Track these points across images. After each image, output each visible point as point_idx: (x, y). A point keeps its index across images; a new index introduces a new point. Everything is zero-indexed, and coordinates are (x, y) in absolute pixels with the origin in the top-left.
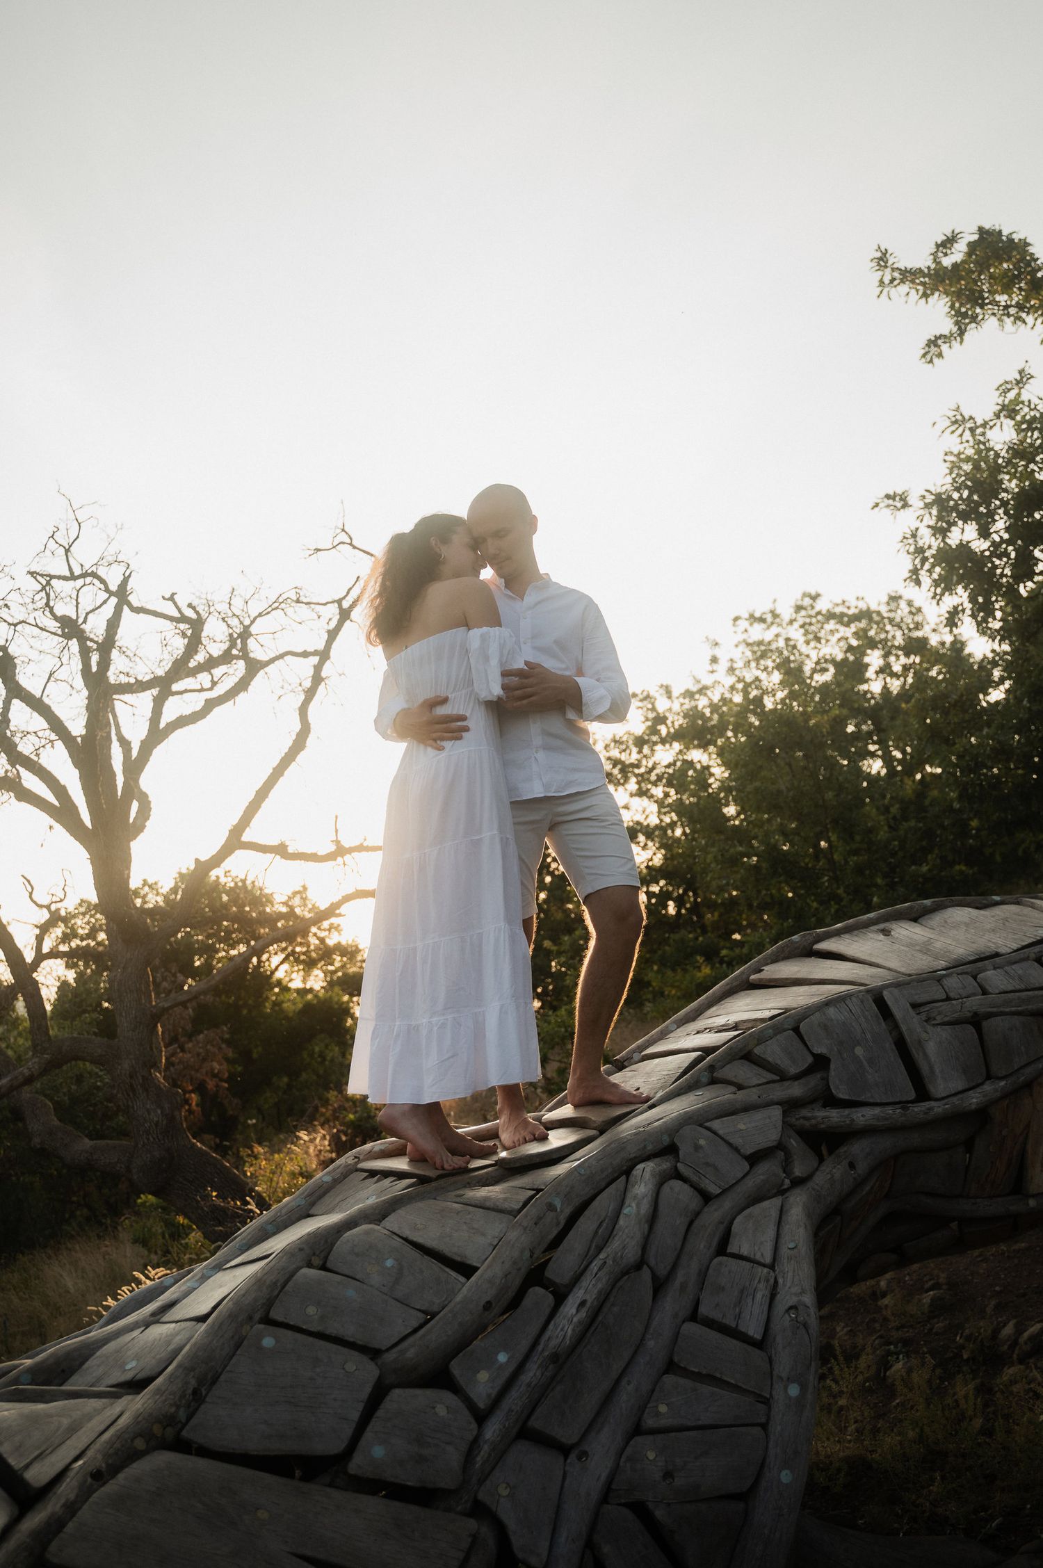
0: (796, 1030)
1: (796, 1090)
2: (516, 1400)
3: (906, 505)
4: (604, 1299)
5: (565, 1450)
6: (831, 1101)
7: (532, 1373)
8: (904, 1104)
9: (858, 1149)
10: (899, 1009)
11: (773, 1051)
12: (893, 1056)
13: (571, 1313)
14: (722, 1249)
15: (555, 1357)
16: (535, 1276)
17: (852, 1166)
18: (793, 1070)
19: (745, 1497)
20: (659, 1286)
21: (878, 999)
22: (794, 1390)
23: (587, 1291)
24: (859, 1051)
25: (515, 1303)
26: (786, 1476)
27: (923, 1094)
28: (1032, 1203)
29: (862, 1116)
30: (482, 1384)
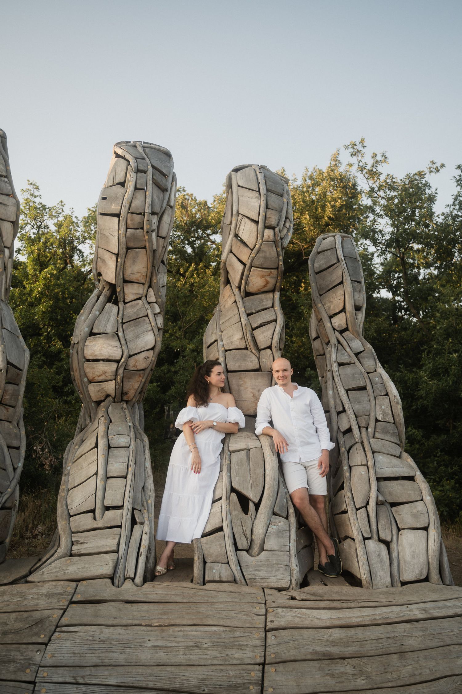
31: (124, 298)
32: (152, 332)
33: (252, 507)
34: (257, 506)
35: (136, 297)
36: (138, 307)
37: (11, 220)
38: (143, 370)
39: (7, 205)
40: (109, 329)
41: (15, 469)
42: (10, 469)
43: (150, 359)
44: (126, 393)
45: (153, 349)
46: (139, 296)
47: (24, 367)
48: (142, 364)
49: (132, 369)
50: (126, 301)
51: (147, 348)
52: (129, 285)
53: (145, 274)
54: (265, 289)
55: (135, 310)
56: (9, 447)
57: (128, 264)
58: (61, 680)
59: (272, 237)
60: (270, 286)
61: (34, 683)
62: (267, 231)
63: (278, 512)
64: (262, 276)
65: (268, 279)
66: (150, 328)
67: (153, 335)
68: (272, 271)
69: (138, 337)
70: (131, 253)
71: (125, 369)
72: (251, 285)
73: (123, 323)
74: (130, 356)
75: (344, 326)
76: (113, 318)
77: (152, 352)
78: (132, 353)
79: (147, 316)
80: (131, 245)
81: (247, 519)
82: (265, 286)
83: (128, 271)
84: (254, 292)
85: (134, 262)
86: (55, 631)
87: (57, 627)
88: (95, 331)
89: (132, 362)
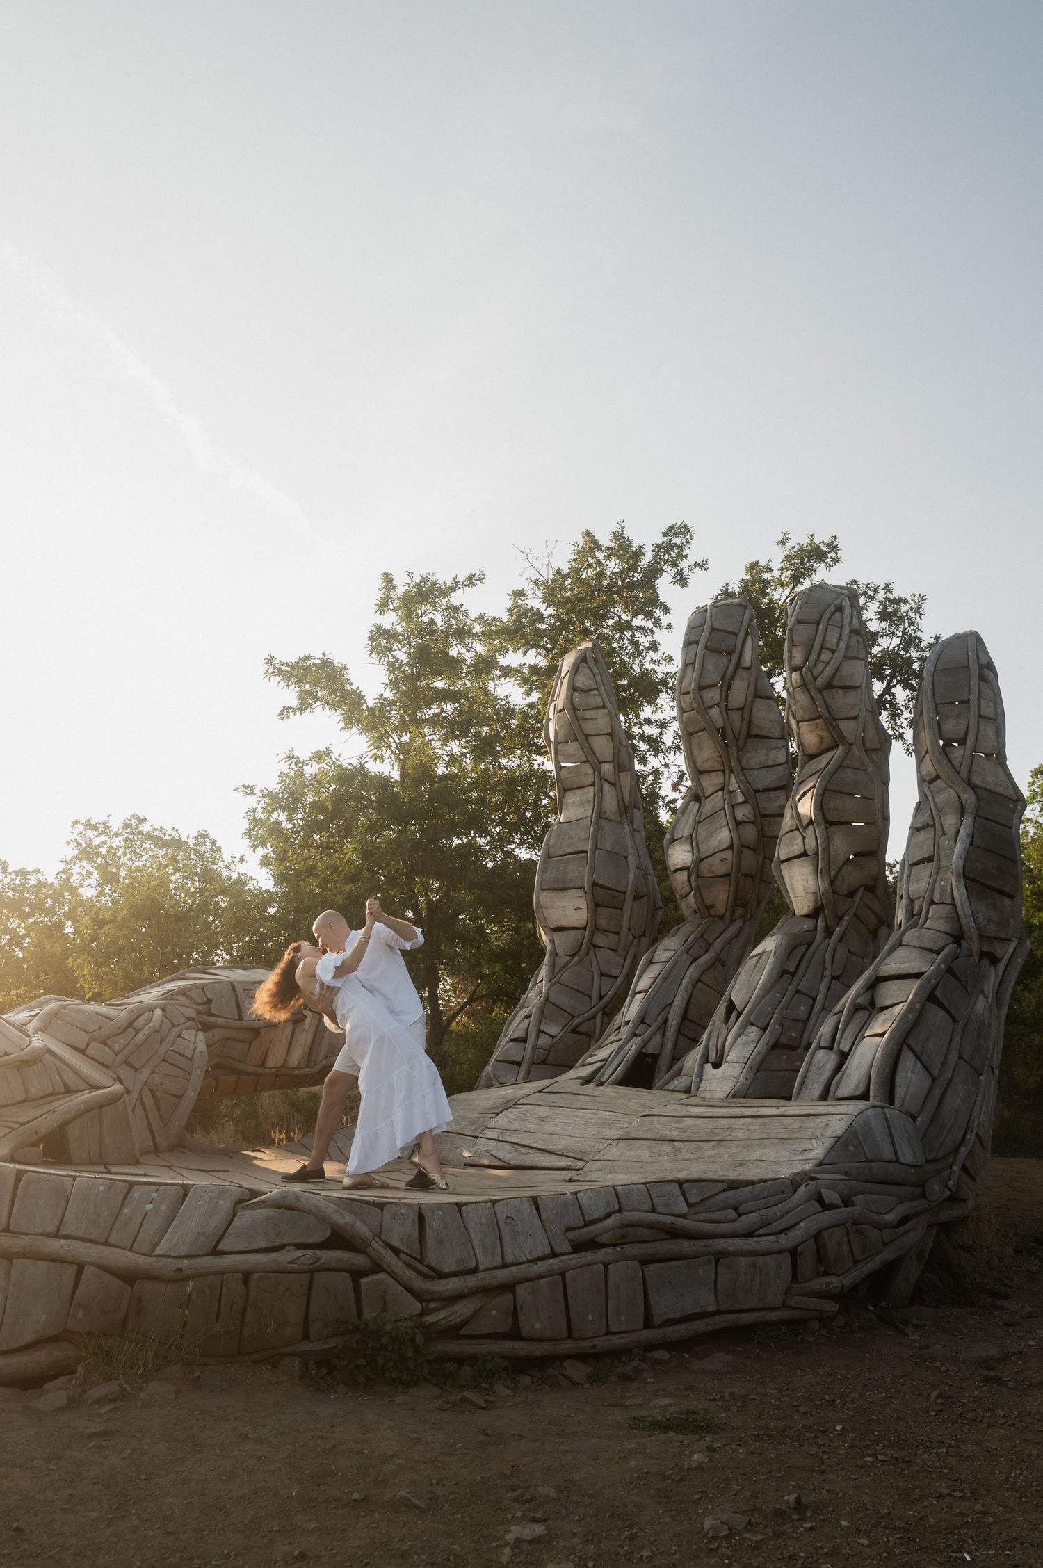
0: (203, 989)
1: (200, 1007)
2: (125, 1052)
3: (252, 793)
4: (149, 1036)
5: (136, 1070)
6: (210, 1014)
7: (130, 1047)
8: (234, 1020)
9: (216, 1031)
10: (239, 989)
11: (194, 994)
12: (234, 1003)
13: (140, 1037)
14: (180, 1036)
15: (136, 1045)
16: (130, 1025)
17: (214, 1036)
18: (199, 1002)
19: (179, 1097)
20: (162, 1040)
21: (232, 985)
22: (199, 1072)
23: (146, 1031)
24: (223, 999)
25: (124, 1031)
26: (192, 1094)
27: (241, 1019)
28: (266, 1070)
29: (220, 1021)
30: (117, 1047)
31: (704, 793)
32: (727, 827)
33: (734, 1015)
34: (739, 1014)
35: (716, 789)
36: (717, 800)
37: (606, 732)
38: (728, 875)
39: (595, 719)
40: (686, 833)
41: (601, 997)
42: (595, 996)
43: (730, 860)
44: (710, 907)
45: (731, 847)
46: (720, 787)
47: (627, 889)
48: (721, 869)
49: (708, 875)
50: (706, 795)
51: (721, 848)
52: (705, 776)
53: (719, 759)
54: (824, 746)
55: (714, 803)
56: (602, 975)
57: (696, 752)
58: (491, 1137)
59: (798, 680)
60: (828, 741)
61: (477, 1137)
62: (793, 674)
63: (753, 1021)
64: (812, 731)
65: (819, 732)
66: (725, 823)
67: (728, 832)
68: (818, 721)
69: (711, 835)
70: (695, 738)
71: (698, 876)
72: (806, 745)
73: (699, 822)
74: (701, 860)
75: (934, 774)
76: (691, 819)
77: (729, 852)
78: (703, 857)
79: (724, 809)
80: (691, 730)
81: (724, 1029)
82: (821, 742)
83: (699, 760)
84: (814, 753)
85: (701, 749)
86: (511, 1108)
87: (514, 1104)
88: (676, 837)
89: (704, 867)
